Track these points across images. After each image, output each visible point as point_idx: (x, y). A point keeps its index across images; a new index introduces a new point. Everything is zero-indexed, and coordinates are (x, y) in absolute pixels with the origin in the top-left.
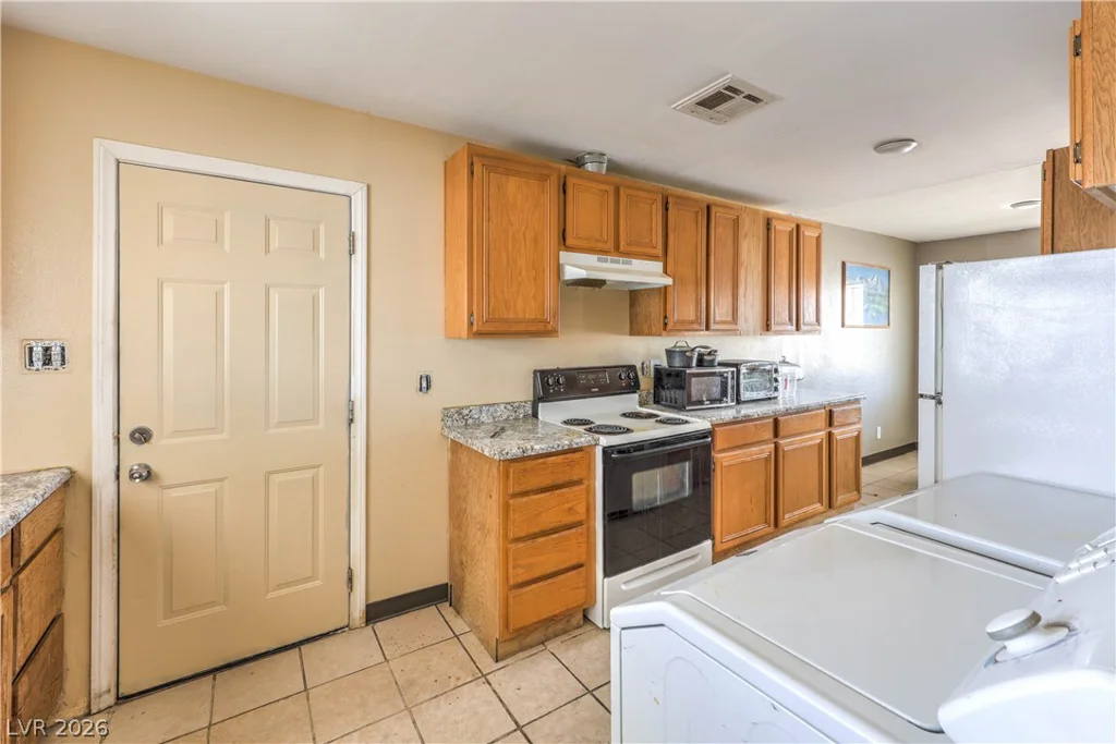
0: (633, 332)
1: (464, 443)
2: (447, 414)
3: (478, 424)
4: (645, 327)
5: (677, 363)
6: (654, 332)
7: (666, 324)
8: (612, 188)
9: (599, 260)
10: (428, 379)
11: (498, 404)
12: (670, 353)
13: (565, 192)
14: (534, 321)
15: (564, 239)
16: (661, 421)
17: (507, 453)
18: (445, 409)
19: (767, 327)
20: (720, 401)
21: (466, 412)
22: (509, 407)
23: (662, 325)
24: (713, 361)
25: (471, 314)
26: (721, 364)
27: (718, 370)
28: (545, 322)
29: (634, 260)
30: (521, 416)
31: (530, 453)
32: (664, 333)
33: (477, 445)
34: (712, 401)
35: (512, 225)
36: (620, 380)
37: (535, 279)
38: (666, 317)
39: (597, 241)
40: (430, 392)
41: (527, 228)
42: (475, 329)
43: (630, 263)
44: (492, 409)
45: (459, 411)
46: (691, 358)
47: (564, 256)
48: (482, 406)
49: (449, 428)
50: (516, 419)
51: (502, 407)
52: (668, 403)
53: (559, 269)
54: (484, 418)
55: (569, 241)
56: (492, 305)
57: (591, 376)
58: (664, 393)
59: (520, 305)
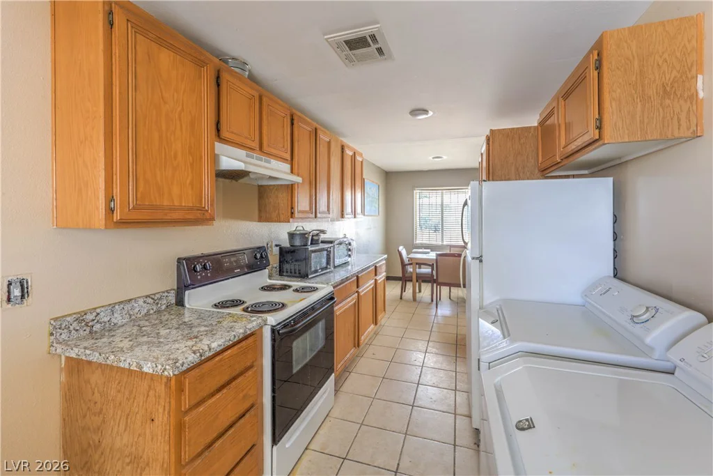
0: (260, 220)
1: (101, 360)
2: (58, 325)
3: (111, 329)
4: (274, 215)
5: (298, 242)
6: (282, 219)
7: (292, 213)
8: (258, 94)
9: (248, 156)
10: (23, 285)
11: (135, 300)
12: (292, 236)
13: (218, 85)
14: (191, 209)
15: (218, 130)
16: (296, 290)
17: (183, 364)
18: (56, 319)
19: (342, 216)
20: (326, 268)
21: (90, 317)
22: (150, 300)
23: (290, 214)
24: (318, 240)
25: (110, 199)
26: (323, 242)
27: (322, 246)
28: (202, 209)
29: (272, 160)
30: (163, 307)
31: (208, 354)
32: (291, 220)
33: (128, 361)
34: (322, 269)
35: (165, 103)
36: (256, 260)
37: (192, 165)
38: (292, 208)
39: (246, 138)
40: (28, 301)
41: (183, 109)
42: (117, 216)
43: (269, 162)
44: (127, 307)
45: (80, 318)
46: (307, 238)
47: (219, 147)
48: (113, 306)
49: (65, 343)
50: (159, 312)
51: (141, 302)
52: (289, 274)
53: (215, 159)
54: (118, 318)
55: (225, 134)
56: (141, 189)
57: (233, 259)
58: (286, 266)
59: (176, 190)
